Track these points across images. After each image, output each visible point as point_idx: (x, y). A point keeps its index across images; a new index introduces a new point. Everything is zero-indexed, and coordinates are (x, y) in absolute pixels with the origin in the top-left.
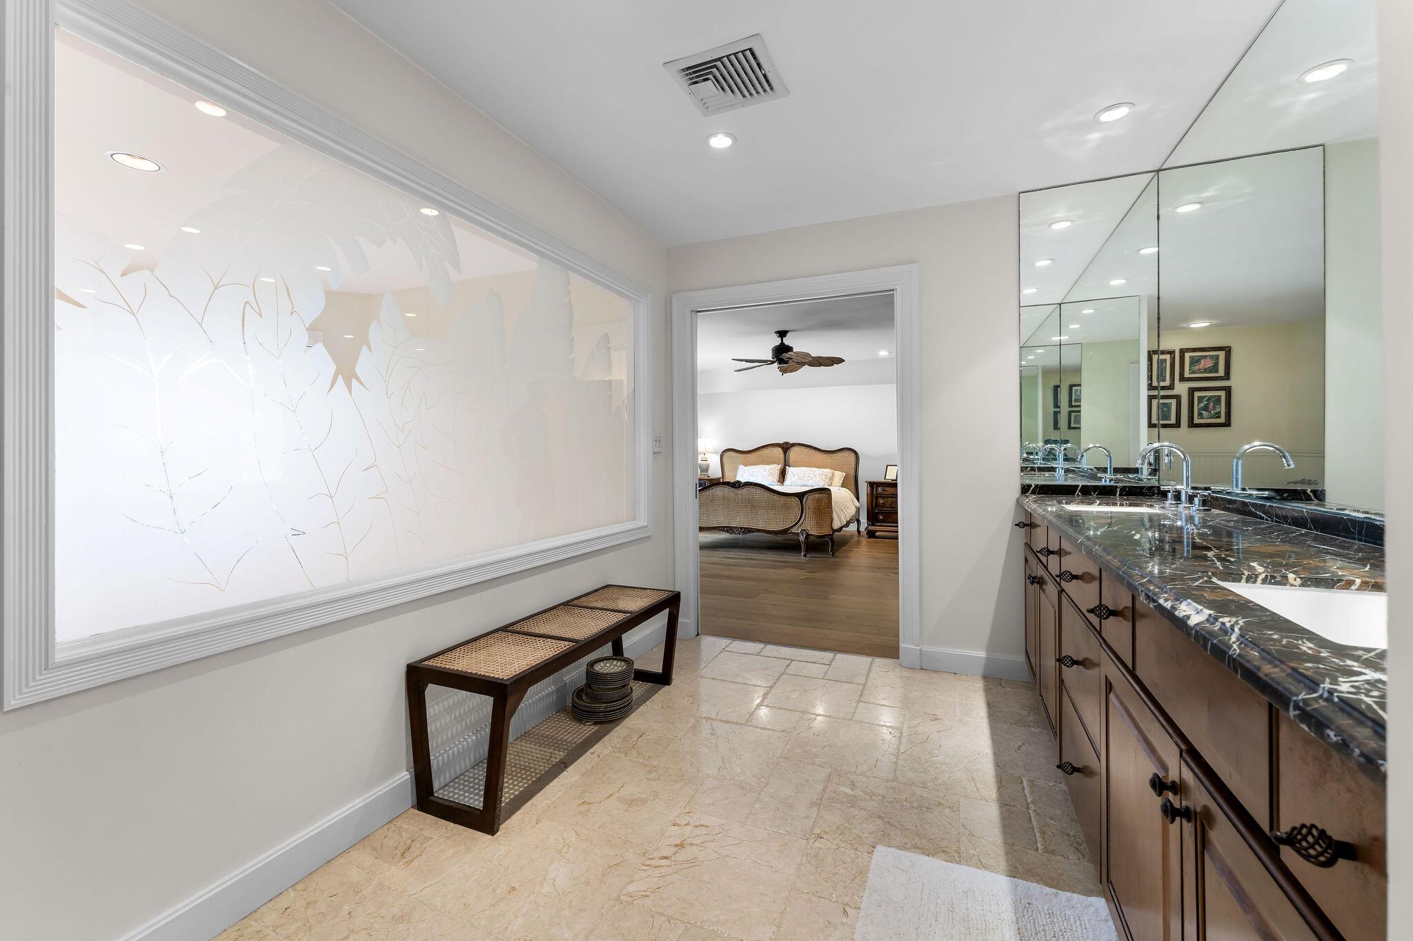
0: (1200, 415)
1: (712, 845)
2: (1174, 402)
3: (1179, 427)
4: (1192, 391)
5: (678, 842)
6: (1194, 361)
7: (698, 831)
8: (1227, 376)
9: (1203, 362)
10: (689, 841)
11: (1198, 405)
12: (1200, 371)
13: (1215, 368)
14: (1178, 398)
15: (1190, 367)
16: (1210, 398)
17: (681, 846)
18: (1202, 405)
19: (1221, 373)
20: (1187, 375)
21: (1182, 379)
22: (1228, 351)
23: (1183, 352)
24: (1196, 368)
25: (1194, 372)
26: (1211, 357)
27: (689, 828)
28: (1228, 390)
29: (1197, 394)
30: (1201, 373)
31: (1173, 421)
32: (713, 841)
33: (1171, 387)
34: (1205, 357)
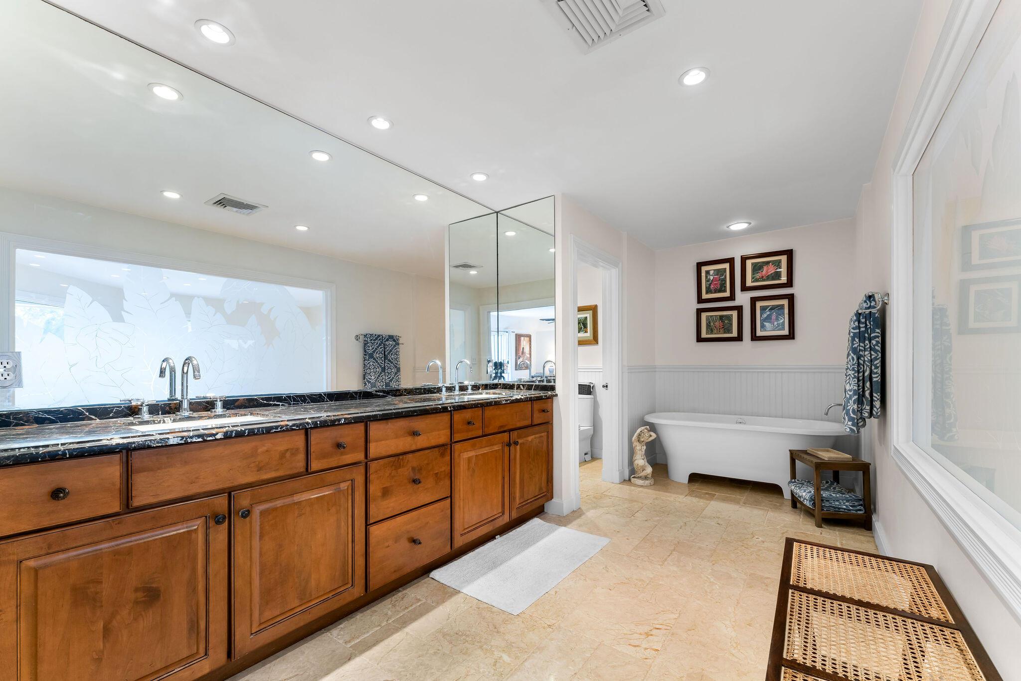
0: (763, 326)
1: (625, 632)
2: (735, 314)
3: (741, 340)
4: (754, 301)
5: (650, 637)
6: (757, 268)
7: (637, 643)
8: (790, 283)
9: (765, 268)
10: (642, 637)
11: (761, 316)
12: (762, 279)
13: (777, 275)
14: (739, 309)
15: (753, 273)
16: (773, 308)
17: (648, 635)
18: (765, 316)
19: (784, 279)
20: (749, 283)
21: (744, 288)
22: (789, 254)
23: (744, 259)
24: (758, 276)
25: (757, 280)
26: (774, 262)
27: (644, 646)
28: (791, 298)
29: (759, 304)
30: (764, 280)
31: (735, 334)
32: (625, 634)
33: (732, 297)
34: (768, 263)
